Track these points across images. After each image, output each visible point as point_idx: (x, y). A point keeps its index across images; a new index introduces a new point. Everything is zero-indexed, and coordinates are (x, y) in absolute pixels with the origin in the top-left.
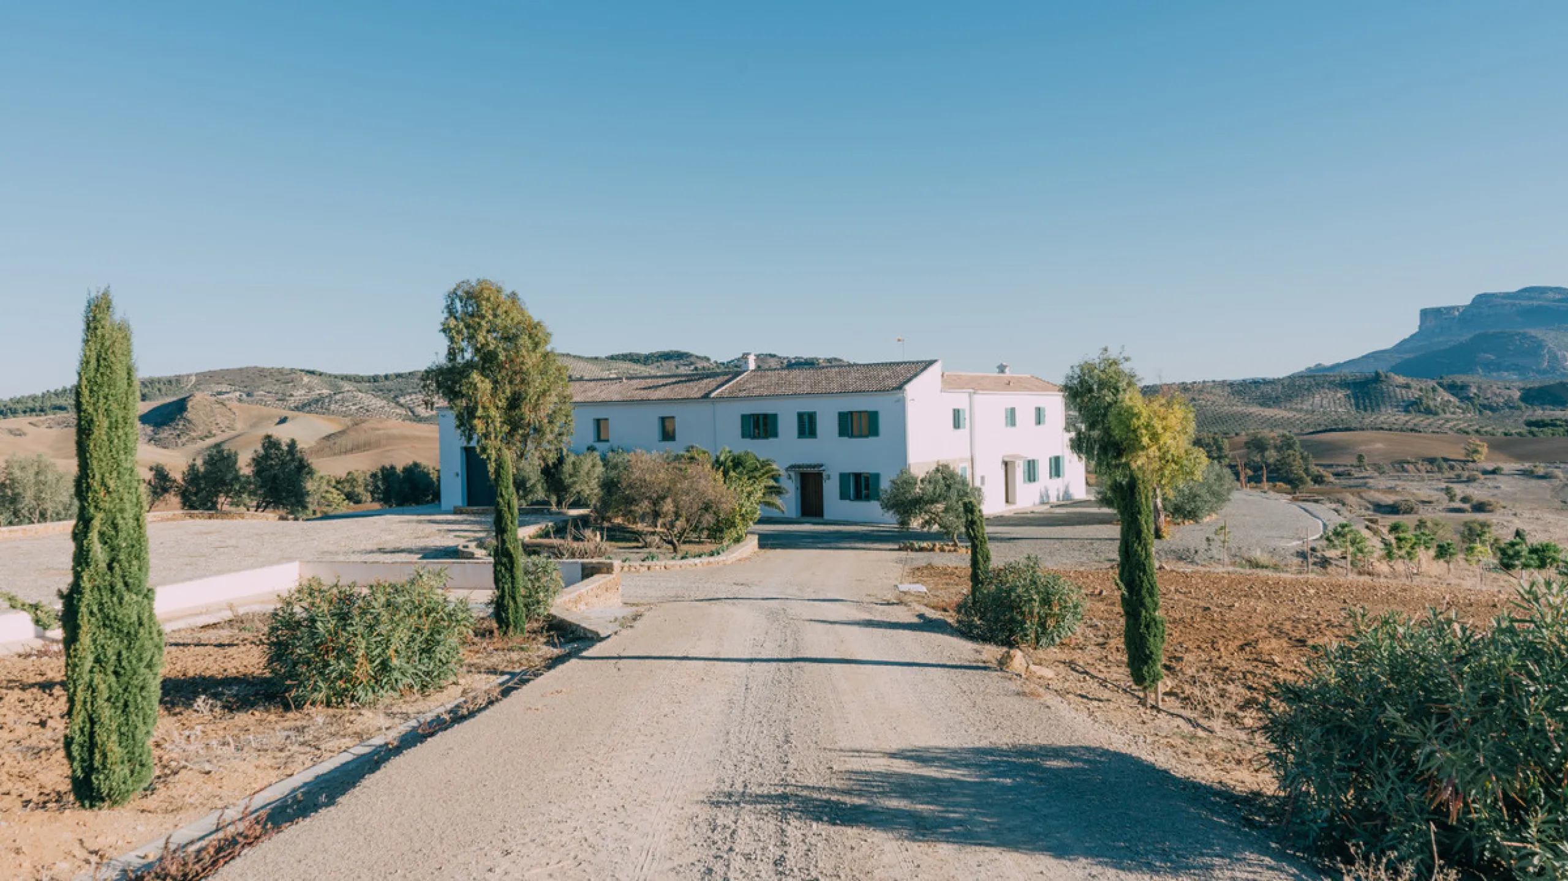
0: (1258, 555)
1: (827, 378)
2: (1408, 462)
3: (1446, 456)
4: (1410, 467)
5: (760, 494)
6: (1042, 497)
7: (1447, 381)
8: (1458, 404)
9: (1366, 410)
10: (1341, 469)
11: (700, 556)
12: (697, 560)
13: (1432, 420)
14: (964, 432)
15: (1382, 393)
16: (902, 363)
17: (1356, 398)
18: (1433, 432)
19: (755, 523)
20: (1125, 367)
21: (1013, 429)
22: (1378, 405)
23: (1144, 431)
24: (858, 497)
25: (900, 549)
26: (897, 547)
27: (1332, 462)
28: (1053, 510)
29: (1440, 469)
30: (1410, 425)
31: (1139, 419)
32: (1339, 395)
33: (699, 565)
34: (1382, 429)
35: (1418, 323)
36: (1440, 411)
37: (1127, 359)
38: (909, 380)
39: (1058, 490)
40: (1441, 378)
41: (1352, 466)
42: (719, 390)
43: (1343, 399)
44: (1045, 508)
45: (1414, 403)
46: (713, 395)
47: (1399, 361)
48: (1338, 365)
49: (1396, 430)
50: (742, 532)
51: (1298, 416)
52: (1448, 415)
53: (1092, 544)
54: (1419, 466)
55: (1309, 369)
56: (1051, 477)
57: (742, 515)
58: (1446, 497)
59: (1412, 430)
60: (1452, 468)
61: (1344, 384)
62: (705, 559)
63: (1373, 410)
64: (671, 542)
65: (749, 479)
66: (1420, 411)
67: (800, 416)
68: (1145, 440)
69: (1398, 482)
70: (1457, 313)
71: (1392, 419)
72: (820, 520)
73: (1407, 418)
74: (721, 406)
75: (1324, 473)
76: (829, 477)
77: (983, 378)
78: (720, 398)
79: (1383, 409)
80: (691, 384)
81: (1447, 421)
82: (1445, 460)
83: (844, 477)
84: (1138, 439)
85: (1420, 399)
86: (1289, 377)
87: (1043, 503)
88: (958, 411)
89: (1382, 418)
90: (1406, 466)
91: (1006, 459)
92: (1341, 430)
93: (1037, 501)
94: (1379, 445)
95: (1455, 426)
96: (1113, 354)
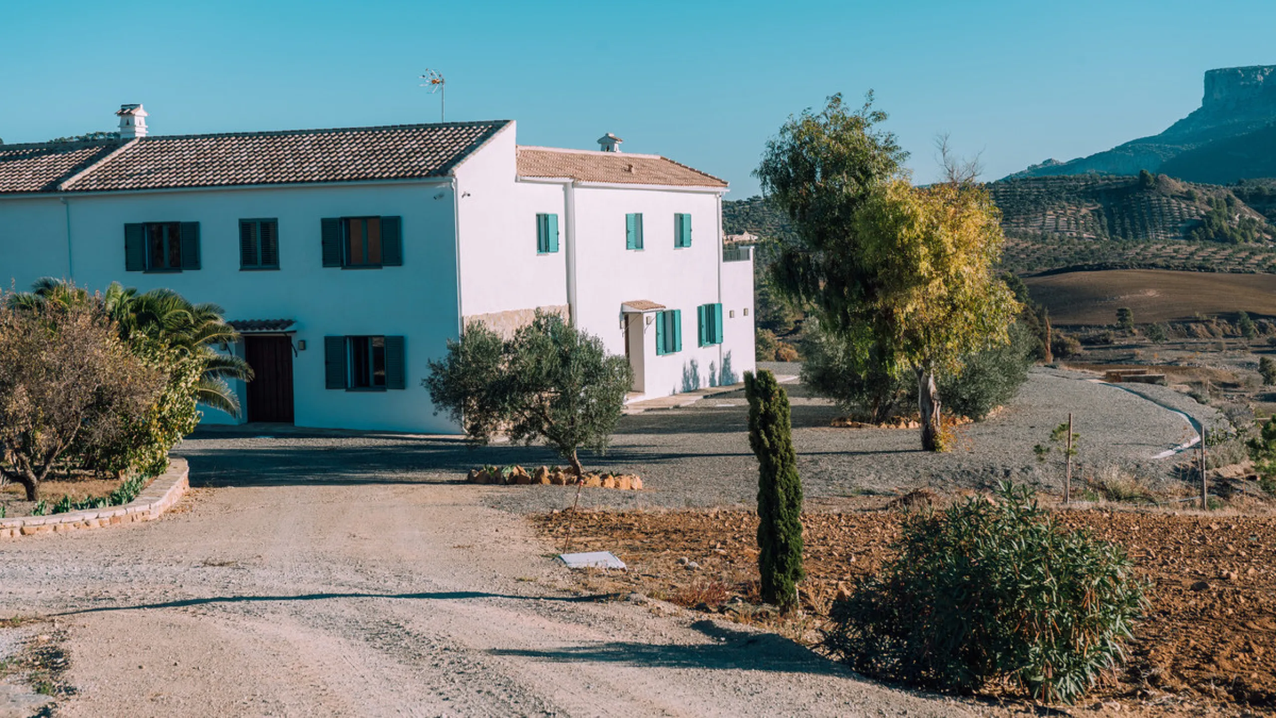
0: (1113, 476)
1: (296, 154)
2: (1197, 321)
3: (1253, 309)
4: (1199, 329)
5: (194, 377)
6: (686, 379)
7: (1248, 188)
8: (1265, 225)
9: (1125, 236)
10: (1093, 333)
11: (93, 505)
12: (89, 515)
13: (1230, 251)
14: (557, 258)
15: (1150, 207)
16: (440, 126)
17: (1110, 216)
18: (1233, 271)
19: (188, 437)
20: (876, 130)
21: (639, 253)
22: (1144, 228)
23: (923, 250)
24: (362, 383)
25: (471, 481)
26: (464, 477)
27: (1077, 322)
28: (712, 403)
29: (1245, 332)
30: (1197, 259)
31: (911, 226)
32: (1084, 211)
33: (95, 524)
34: (1154, 265)
35: (1202, 95)
36: (1238, 237)
37: (879, 117)
38: (459, 158)
39: (712, 366)
40: (1240, 183)
41: (1110, 327)
42: (78, 177)
43: (1090, 218)
44: (692, 400)
45: (1200, 224)
46: (65, 185)
47: (1172, 155)
48: (1079, 162)
49: (1177, 268)
50: (163, 453)
51: (1023, 245)
52: (1251, 244)
53: (815, 462)
54: (1213, 326)
55: (1033, 168)
56: (700, 344)
57: (163, 419)
58: (1260, 377)
59: (1200, 268)
60: (1263, 329)
61: (1091, 193)
62: (106, 512)
63: (1136, 236)
64: (24, 479)
65: (172, 346)
66: (1208, 238)
67: (246, 226)
68: (924, 266)
69: (1182, 354)
70: (1260, 78)
71: (1169, 250)
72: (290, 430)
73: (1193, 248)
74: (81, 209)
75: (1068, 340)
76: (304, 345)
77: (583, 158)
78: (81, 192)
79: (1152, 235)
80: (18, 164)
81: (1253, 253)
82: (1253, 316)
83: (332, 344)
84: (909, 264)
85: (1208, 217)
86: (1005, 180)
87: (688, 390)
88: (546, 217)
89: (1153, 249)
90: (1193, 326)
91: (628, 309)
92: (1091, 268)
93: (679, 387)
94: (1151, 293)
95: (1264, 260)
96: (852, 107)
